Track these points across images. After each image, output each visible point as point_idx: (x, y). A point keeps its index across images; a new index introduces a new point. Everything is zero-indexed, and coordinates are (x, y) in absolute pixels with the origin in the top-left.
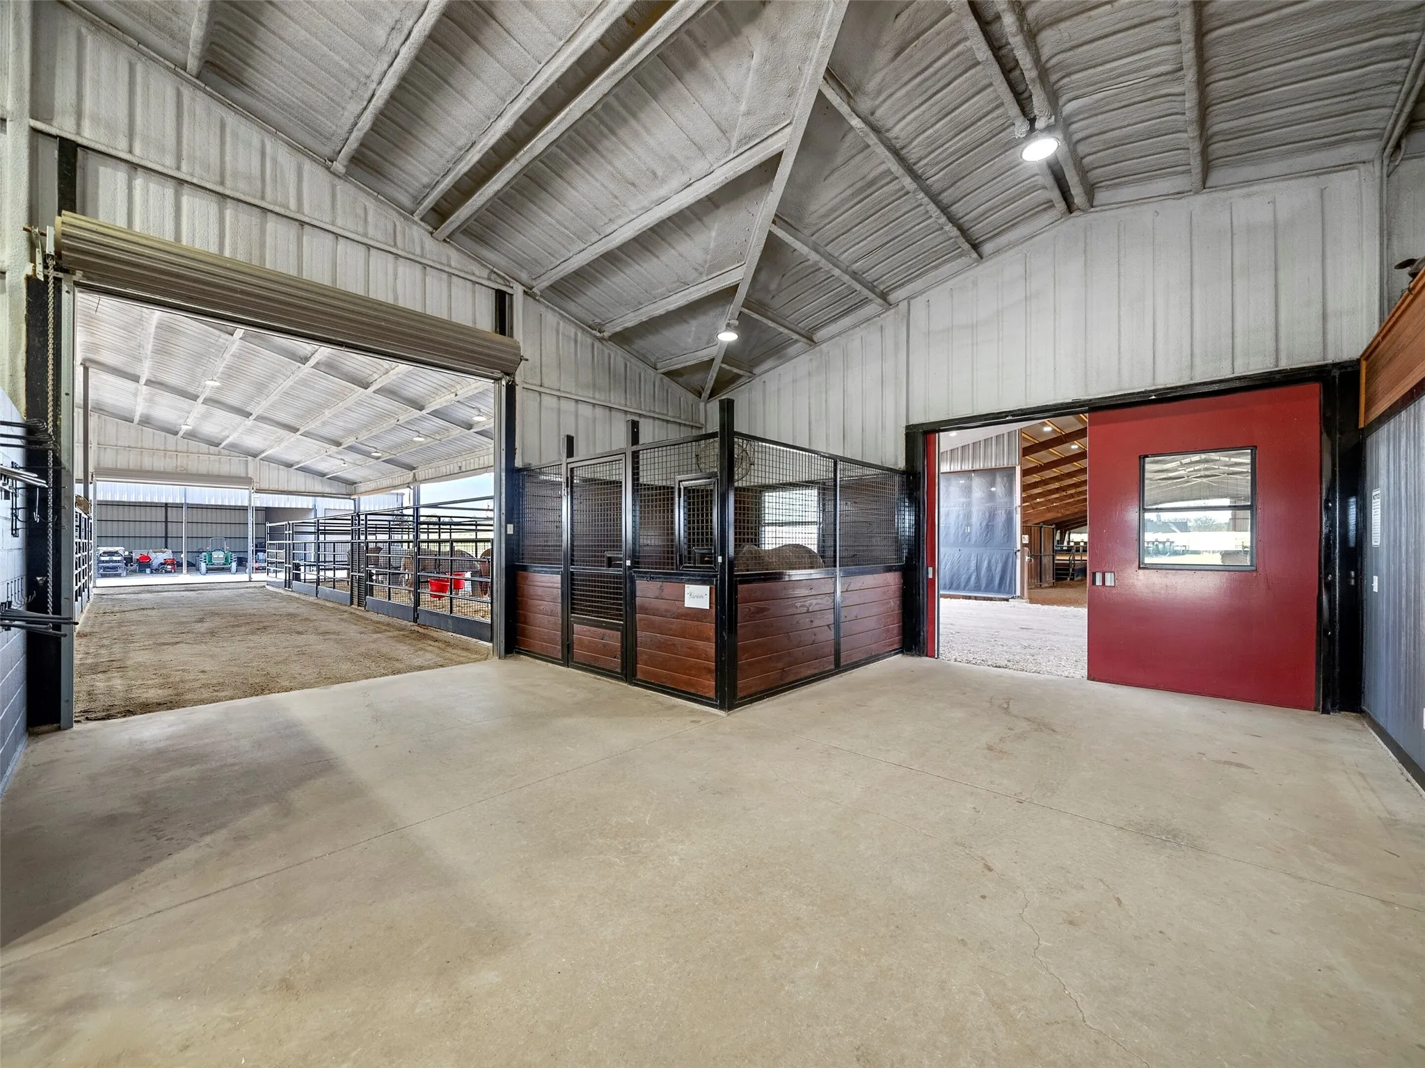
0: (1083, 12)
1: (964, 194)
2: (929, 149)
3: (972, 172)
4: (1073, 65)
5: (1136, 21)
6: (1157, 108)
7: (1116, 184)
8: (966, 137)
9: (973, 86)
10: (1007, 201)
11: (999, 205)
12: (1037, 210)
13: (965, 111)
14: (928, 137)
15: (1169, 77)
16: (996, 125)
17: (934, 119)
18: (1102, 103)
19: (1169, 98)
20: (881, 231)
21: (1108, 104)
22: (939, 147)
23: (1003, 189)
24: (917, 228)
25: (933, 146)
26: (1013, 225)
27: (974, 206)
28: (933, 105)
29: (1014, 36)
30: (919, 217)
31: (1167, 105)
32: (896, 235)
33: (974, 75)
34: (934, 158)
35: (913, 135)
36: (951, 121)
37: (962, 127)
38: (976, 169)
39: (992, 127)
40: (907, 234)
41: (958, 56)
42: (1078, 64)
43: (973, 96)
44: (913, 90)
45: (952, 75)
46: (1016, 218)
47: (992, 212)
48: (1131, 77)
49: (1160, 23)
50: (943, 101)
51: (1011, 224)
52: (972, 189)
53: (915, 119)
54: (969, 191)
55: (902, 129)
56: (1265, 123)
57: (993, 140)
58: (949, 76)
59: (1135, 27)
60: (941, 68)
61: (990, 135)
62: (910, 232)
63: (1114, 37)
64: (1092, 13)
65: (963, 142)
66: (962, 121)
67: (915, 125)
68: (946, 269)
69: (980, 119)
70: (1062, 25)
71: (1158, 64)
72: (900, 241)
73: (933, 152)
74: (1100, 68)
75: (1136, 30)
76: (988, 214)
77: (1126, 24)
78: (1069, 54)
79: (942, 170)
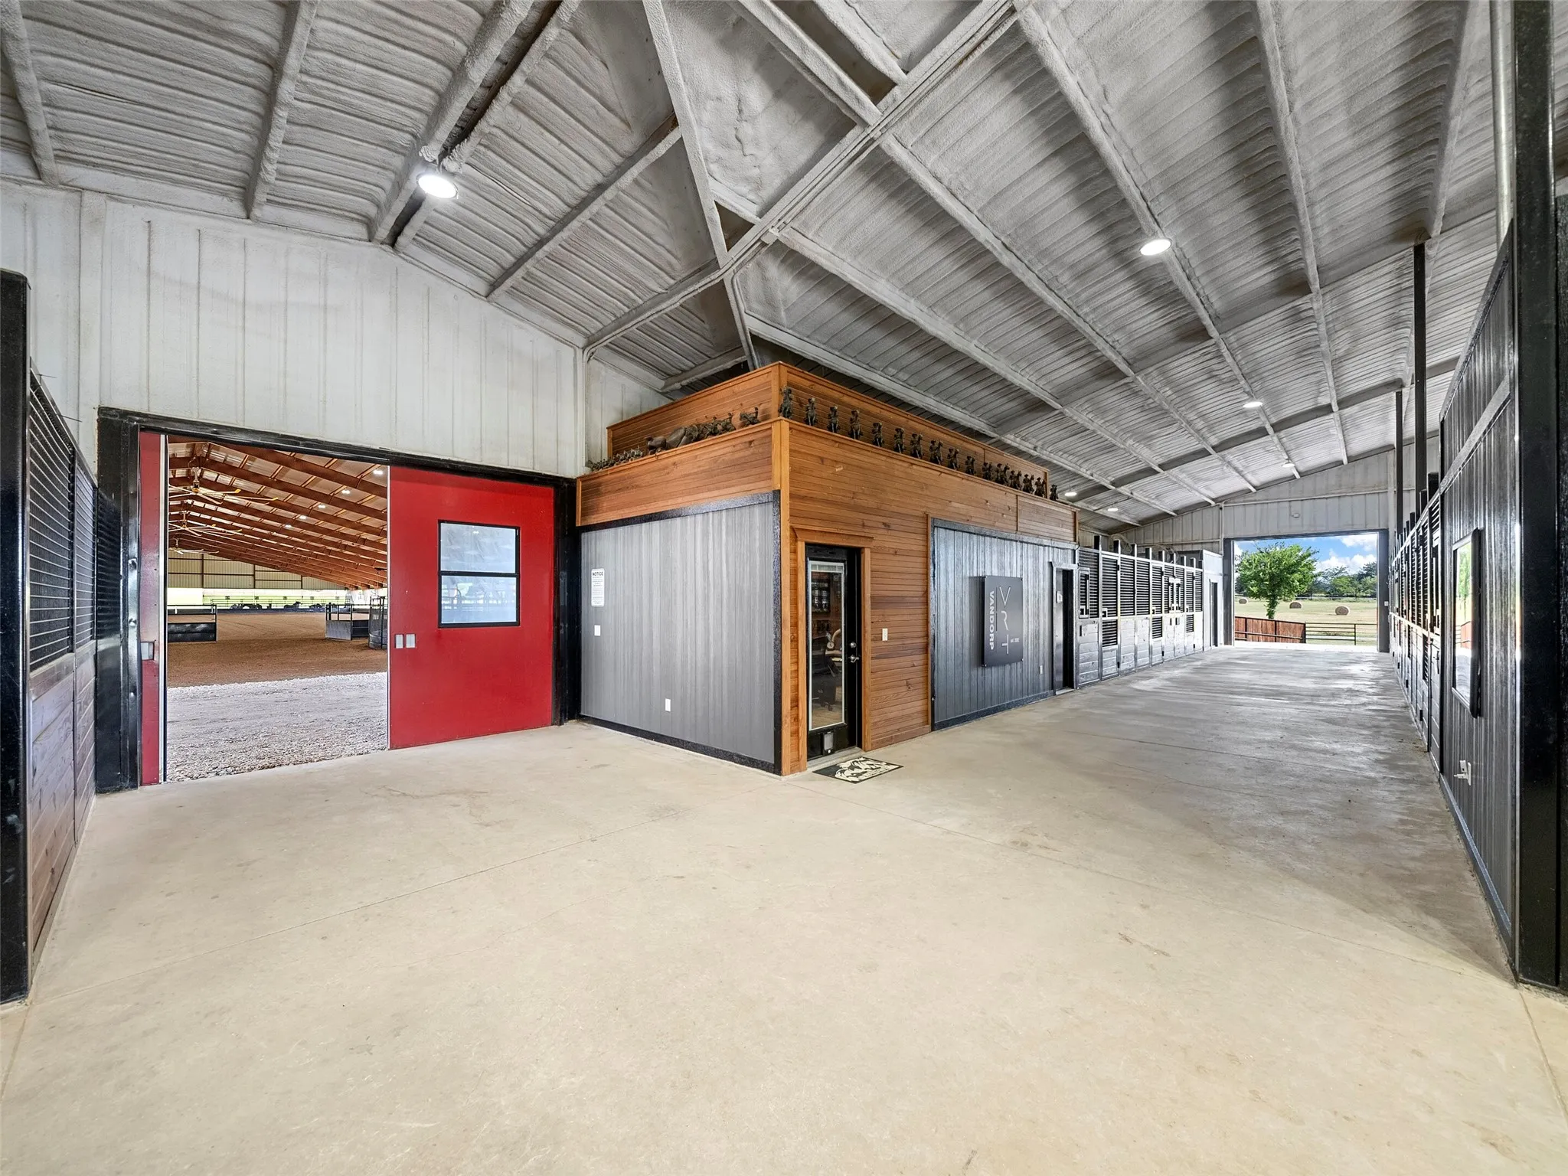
0: (541, 125)
1: (303, 143)
2: (324, 74)
3: (334, 133)
4: (499, 146)
5: (561, 168)
6: (513, 226)
7: (429, 247)
8: (367, 101)
9: (422, 73)
10: (330, 185)
11: (318, 182)
12: (347, 214)
13: (393, 83)
14: (338, 65)
15: (541, 217)
16: (399, 120)
17: (362, 58)
18: (487, 189)
19: (526, 227)
20: (153, 86)
21: (489, 193)
22: (332, 82)
23: (343, 173)
24: (209, 125)
25: (330, 76)
26: (311, 209)
27: (299, 162)
28: (376, 47)
29: (508, 94)
30: (227, 118)
31: (518, 229)
32: (169, 107)
33: (432, 68)
34: (317, 86)
35: (327, 46)
36: (372, 76)
37: (374, 91)
38: (338, 134)
39: (394, 118)
40: (187, 120)
41: (440, 41)
42: (503, 149)
43: (407, 79)
44: (380, 16)
45: (417, 46)
46: (322, 205)
47: (306, 182)
48: (522, 194)
49: (570, 184)
50: (386, 55)
51: (312, 207)
52: (313, 145)
53: (347, 37)
54: (307, 144)
55: (326, 31)
56: (549, 285)
57: (383, 128)
58: (417, 44)
59: (556, 169)
60: (419, 32)
61: (386, 122)
62: (196, 122)
63: (542, 162)
64: (547, 134)
65: (360, 103)
66: (381, 87)
67: (341, 41)
68: (190, 196)
69: (392, 101)
70: (522, 116)
71: (543, 202)
72: (166, 118)
73: (323, 79)
74: (511, 168)
75: (555, 172)
76: (302, 181)
77: (555, 163)
78: (504, 137)
79: (310, 102)
